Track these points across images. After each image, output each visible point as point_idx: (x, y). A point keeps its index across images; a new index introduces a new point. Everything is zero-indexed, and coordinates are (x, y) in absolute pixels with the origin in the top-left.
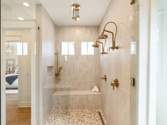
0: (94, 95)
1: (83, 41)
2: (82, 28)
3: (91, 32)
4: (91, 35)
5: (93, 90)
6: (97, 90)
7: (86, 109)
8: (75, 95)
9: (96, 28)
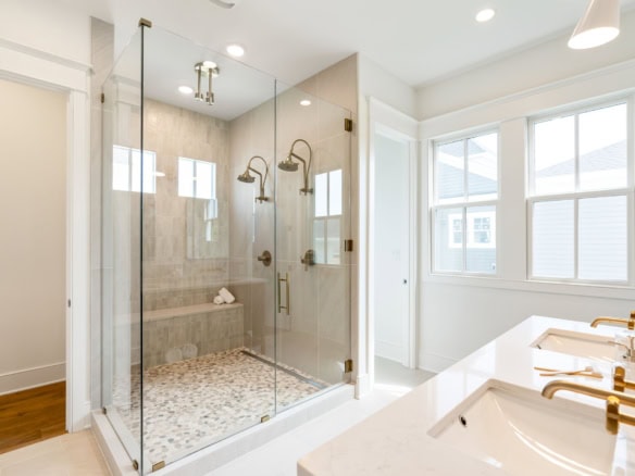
0: (227, 310)
1: (185, 155)
2: (181, 115)
3: (209, 133)
4: (208, 142)
5: (218, 299)
6: (230, 298)
7: (205, 354)
8: (174, 318)
9: (221, 125)
